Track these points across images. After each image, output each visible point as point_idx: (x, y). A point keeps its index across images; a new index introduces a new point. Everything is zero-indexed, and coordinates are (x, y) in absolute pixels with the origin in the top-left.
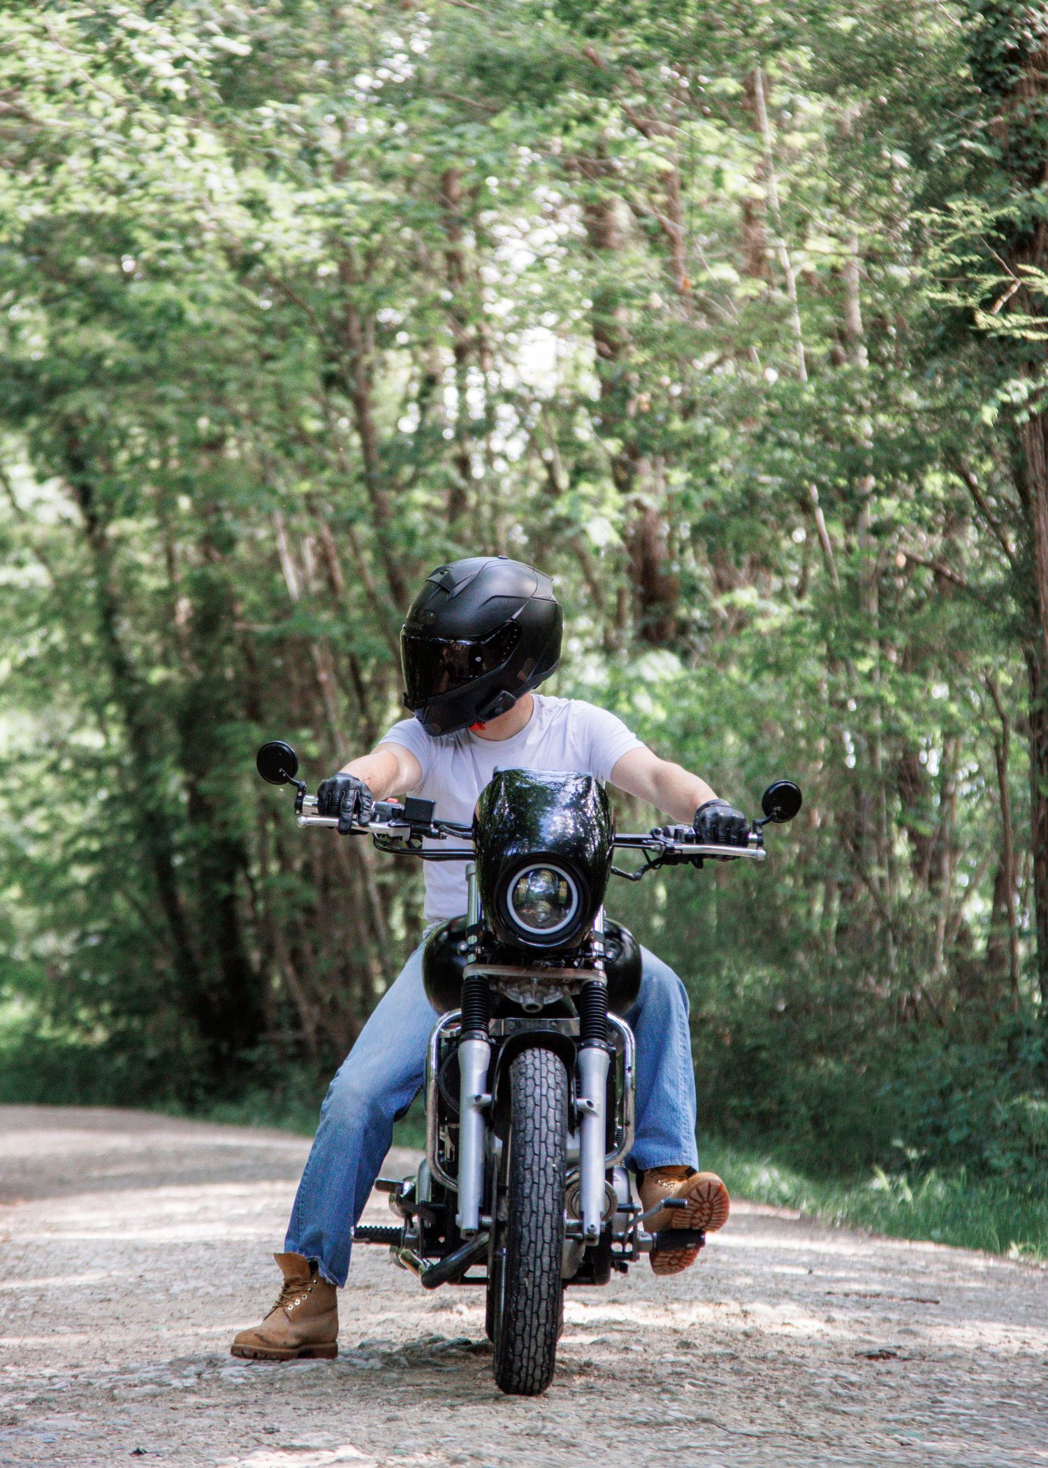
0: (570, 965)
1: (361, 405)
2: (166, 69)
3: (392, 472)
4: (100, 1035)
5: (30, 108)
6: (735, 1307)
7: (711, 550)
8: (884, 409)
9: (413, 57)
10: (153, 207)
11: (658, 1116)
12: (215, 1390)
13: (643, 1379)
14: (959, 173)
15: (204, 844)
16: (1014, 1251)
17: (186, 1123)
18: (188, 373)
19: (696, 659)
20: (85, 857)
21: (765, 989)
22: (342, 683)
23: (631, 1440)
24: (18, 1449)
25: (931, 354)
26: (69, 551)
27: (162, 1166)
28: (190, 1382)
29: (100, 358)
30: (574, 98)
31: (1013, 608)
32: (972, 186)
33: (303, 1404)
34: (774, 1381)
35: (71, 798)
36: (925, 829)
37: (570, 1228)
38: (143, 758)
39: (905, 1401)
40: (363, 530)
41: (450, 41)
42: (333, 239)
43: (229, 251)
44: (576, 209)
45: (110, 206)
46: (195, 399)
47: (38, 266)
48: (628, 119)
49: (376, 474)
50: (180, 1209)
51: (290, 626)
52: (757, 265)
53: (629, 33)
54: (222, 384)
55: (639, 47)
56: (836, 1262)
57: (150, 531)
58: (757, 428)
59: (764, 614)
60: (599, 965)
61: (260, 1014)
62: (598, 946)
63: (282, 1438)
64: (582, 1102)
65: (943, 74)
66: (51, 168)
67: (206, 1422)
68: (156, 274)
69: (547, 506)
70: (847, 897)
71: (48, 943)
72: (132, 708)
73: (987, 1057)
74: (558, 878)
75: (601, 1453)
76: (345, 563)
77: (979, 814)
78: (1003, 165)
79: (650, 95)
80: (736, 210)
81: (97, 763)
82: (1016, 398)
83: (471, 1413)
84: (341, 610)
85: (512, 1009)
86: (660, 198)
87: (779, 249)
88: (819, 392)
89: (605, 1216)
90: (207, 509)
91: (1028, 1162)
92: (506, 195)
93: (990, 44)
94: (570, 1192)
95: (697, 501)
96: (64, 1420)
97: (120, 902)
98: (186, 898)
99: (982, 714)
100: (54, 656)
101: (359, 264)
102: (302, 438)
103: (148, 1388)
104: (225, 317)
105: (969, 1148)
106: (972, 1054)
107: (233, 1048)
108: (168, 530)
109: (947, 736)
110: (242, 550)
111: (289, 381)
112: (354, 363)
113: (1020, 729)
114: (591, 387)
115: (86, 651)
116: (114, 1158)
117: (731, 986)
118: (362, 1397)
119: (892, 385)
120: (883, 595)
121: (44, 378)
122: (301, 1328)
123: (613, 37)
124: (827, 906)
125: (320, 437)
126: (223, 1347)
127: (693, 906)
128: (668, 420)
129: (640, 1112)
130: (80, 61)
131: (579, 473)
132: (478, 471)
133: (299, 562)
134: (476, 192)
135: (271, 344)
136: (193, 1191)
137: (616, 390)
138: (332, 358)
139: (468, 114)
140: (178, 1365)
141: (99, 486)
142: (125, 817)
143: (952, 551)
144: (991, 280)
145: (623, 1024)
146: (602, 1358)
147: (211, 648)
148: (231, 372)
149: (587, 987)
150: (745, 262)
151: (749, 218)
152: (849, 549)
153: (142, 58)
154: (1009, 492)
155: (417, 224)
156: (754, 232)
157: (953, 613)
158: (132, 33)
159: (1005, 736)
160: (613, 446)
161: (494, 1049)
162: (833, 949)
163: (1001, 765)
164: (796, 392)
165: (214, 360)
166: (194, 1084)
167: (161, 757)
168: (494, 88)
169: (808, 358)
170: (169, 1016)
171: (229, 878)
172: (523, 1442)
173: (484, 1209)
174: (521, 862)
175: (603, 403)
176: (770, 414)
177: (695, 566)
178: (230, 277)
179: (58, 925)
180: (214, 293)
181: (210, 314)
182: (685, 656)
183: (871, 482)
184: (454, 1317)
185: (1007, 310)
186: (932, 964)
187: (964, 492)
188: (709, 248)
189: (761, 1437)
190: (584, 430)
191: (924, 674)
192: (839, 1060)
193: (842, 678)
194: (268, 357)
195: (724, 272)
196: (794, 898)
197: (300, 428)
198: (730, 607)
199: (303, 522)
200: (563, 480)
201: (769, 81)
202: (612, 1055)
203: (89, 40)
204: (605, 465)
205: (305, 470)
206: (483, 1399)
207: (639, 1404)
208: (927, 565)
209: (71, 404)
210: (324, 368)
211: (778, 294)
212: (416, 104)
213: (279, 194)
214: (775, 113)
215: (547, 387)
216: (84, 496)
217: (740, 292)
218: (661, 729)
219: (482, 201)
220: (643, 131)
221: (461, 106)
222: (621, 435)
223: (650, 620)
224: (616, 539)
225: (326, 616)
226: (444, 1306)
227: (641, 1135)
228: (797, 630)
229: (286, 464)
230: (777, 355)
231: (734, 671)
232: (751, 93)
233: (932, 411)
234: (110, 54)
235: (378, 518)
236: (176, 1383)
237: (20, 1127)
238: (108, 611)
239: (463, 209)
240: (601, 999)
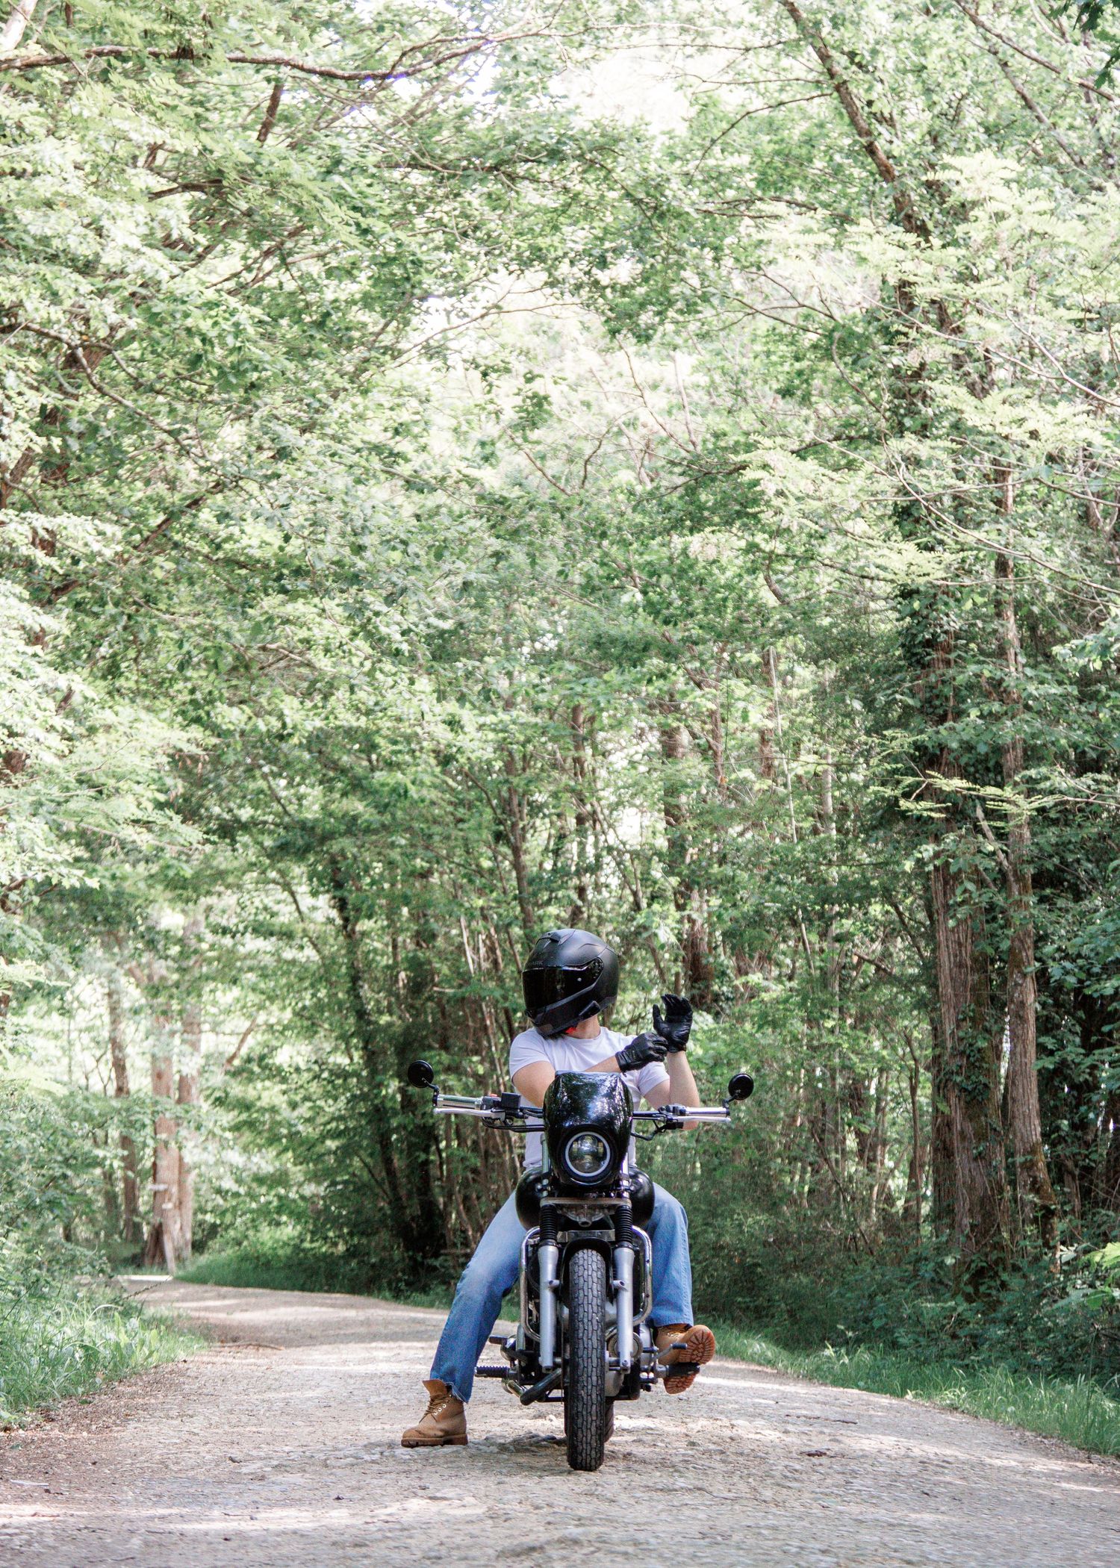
0: (608, 1196)
1: (516, 851)
2: (398, 637)
3: (535, 894)
4: (341, 1248)
5: (314, 660)
6: (726, 1422)
7: (733, 948)
8: (844, 863)
9: (556, 635)
10: (389, 724)
11: (667, 1292)
12: (391, 1462)
13: (664, 1464)
14: (894, 714)
15: (411, 1127)
16: (910, 1396)
17: (393, 1305)
18: (409, 829)
19: (723, 1017)
20: (336, 1135)
21: (761, 1228)
22: (501, 1028)
23: (651, 1499)
24: (264, 1494)
25: (874, 828)
26: (331, 941)
27: (374, 1329)
28: (377, 1457)
29: (355, 818)
30: (655, 662)
31: (923, 989)
32: (902, 723)
33: (447, 1473)
34: (747, 1467)
35: (327, 1095)
36: (865, 1129)
37: (611, 1364)
38: (373, 1072)
39: (829, 1481)
40: (517, 931)
41: (580, 626)
42: (501, 747)
43: (437, 752)
44: (657, 733)
45: (363, 722)
46: (412, 846)
47: (318, 760)
48: (690, 676)
49: (525, 895)
50: (381, 1354)
51: (465, 990)
52: (768, 769)
53: (690, 623)
54: (430, 836)
55: (696, 632)
56: (794, 1397)
57: (383, 928)
58: (765, 872)
59: (767, 990)
60: (626, 1194)
61: (443, 1236)
62: (625, 1183)
63: (429, 1493)
64: (617, 1282)
65: (885, 653)
66: (325, 698)
67: (383, 1482)
68: (391, 765)
69: (633, 919)
70: (816, 1172)
71: (309, 1189)
72: (367, 1041)
73: (899, 1274)
74: (596, 1141)
75: (631, 1506)
76: (504, 951)
77: (899, 1120)
78: (921, 711)
79: (703, 662)
80: (756, 736)
81: (345, 1075)
82: (926, 855)
83: (550, 1480)
84: (501, 980)
85: (571, 1225)
86: (708, 727)
87: (780, 761)
88: (804, 850)
89: (636, 1355)
90: (419, 915)
91: (923, 1341)
92: (613, 722)
93: (915, 636)
94: (612, 1342)
95: (726, 917)
96: (296, 1478)
97: (356, 1162)
98: (398, 1162)
99: (903, 1058)
100: (320, 1007)
101: (519, 765)
102: (480, 871)
103: (349, 1460)
104: (434, 795)
105: (885, 1330)
106: (891, 1273)
107: (424, 1257)
108: (393, 928)
109: (881, 1070)
110: (440, 942)
111: (473, 836)
112: (514, 825)
113: (928, 1069)
114: (662, 843)
115: (340, 1004)
116: (346, 1323)
117: (740, 1225)
118: (484, 1469)
119: (850, 848)
120: (842, 980)
121: (319, 831)
122: (444, 1425)
123: (680, 625)
124: (802, 1177)
125: (491, 871)
126: (398, 1438)
127: (718, 1174)
128: (710, 865)
129: (656, 1290)
130: (345, 631)
131: (653, 898)
132: (590, 894)
133: (476, 950)
134: (592, 719)
135: (461, 812)
136: (392, 1344)
137: (678, 846)
138: (500, 822)
139: (589, 671)
140: (369, 1447)
141: (352, 898)
142: (362, 1108)
143: (886, 955)
144: (909, 780)
145: (644, 1234)
146: (638, 1450)
147: (418, 1003)
148: (436, 829)
149: (619, 1210)
150: (761, 769)
151: (764, 741)
152: (822, 951)
153: (384, 630)
154: (921, 916)
155: (554, 739)
156: (766, 750)
157: (886, 991)
158: (377, 614)
159: (917, 1071)
160: (674, 881)
161: (560, 1251)
162: (805, 1203)
163: (913, 1090)
164: (792, 850)
165: (427, 821)
166: (400, 1280)
167: (385, 1071)
168: (606, 655)
169: (798, 830)
170: (384, 1236)
171: (426, 1150)
172: (582, 1499)
173: (557, 1353)
174: (574, 1130)
175: (671, 854)
176: (773, 863)
177: (726, 960)
178: (438, 770)
179: (315, 1178)
180: (428, 780)
181: (425, 792)
182: (717, 1016)
183: (837, 908)
184: (547, 1422)
185: (919, 798)
186: (868, 1217)
187: (895, 916)
188: (738, 759)
189: (735, 1500)
190: (657, 872)
191: (867, 1030)
192: (807, 1274)
193: (815, 1031)
194: (461, 820)
195: (746, 773)
196: (781, 1171)
197: (478, 865)
198: (745, 985)
199: (478, 925)
200: (644, 903)
201: (778, 657)
202: (637, 1253)
203: (350, 617)
204: (669, 894)
205: (481, 892)
206: (561, 1473)
207: (659, 1478)
208: (871, 962)
209: (335, 846)
210: (494, 828)
211: (781, 789)
212: (558, 664)
213: (468, 716)
214: (782, 676)
215: (634, 842)
216: (342, 905)
217: (757, 787)
218: (699, 1060)
219: (596, 725)
220: (699, 685)
221: (585, 666)
222: (679, 874)
223: (696, 992)
224: (673, 940)
225: (492, 984)
226: (540, 1416)
227: (656, 1304)
228: (786, 1001)
229: (468, 887)
230: (779, 826)
231: (748, 1026)
232: (767, 663)
233: (876, 865)
234: (363, 627)
235: (526, 922)
236: (367, 1457)
237: (286, 1304)
238: (355, 979)
239: (583, 731)
240: (628, 1217)
